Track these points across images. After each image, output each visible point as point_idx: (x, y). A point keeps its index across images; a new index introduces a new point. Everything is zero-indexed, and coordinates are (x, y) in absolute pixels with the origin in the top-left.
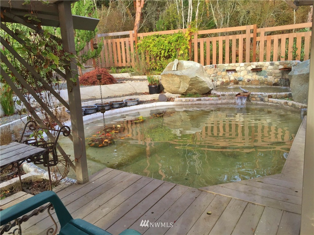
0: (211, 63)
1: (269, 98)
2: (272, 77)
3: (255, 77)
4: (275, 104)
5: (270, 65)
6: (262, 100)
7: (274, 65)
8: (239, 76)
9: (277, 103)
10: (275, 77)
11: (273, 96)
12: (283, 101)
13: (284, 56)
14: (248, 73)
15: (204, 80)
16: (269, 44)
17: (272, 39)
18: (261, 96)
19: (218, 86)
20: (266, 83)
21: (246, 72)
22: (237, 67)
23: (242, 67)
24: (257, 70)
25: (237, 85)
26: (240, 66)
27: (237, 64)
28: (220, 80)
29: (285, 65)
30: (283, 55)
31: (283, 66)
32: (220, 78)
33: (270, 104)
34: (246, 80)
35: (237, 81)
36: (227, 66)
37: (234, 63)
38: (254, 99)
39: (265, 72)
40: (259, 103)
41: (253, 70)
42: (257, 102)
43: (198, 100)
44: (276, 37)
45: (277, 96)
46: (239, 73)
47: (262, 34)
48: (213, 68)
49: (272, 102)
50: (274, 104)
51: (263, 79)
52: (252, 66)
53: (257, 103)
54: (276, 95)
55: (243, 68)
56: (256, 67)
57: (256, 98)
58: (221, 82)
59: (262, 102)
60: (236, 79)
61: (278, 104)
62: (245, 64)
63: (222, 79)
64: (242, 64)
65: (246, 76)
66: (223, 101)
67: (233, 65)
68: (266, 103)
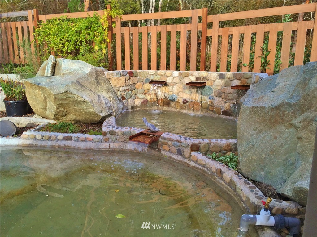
0: (123, 68)
1: (192, 150)
2: (220, 99)
3: (195, 96)
4: (202, 168)
5: (218, 77)
6: (180, 152)
7: (224, 78)
8: (171, 93)
9: (204, 166)
10: (225, 100)
11: (201, 146)
12: (216, 165)
13: (248, 63)
14: (184, 89)
15: (86, 98)
16: (225, 42)
17: (231, 33)
18: (179, 144)
19: (137, 107)
20: (211, 108)
21: (182, 86)
22: (168, 77)
23: (175, 78)
24: (198, 85)
25: (168, 107)
26: (172, 76)
27: (168, 71)
28: (140, 97)
29: (243, 79)
30: (246, 62)
31: (240, 81)
32: (141, 94)
33: (192, 164)
34: (181, 101)
35: (168, 101)
36: (153, 74)
37: (163, 70)
38: (167, 148)
39: (210, 89)
40: (174, 159)
41: (192, 85)
42: (171, 155)
43: (66, 139)
45: (211, 147)
46: (170, 88)
47: (216, 25)
48: (123, 76)
49: (196, 162)
50: (200, 167)
51: (207, 102)
52: (190, 77)
53: (170, 157)
54: (209, 145)
55: (177, 80)
56: (197, 79)
57: (169, 146)
58: (142, 100)
59: (180, 158)
60: (166, 97)
61: (205, 169)
62: (180, 73)
63: (144, 96)
64: (176, 73)
65: (182, 93)
66: (112, 145)
67: (162, 74)
68: (186, 160)
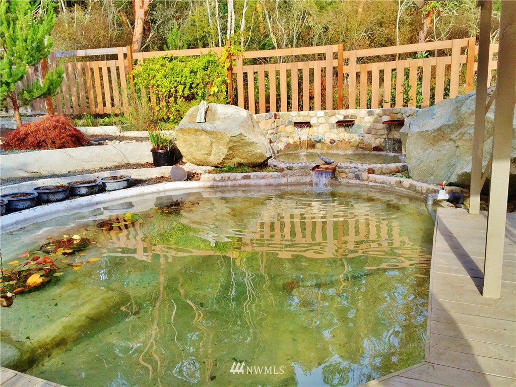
0: (268, 111)
1: (369, 173)
2: (370, 135)
3: (342, 134)
4: (380, 185)
5: (367, 114)
6: (357, 177)
7: (373, 115)
8: (315, 134)
9: (383, 183)
10: (376, 136)
11: (376, 169)
12: (393, 179)
13: (390, 100)
14: (331, 129)
15: (254, 140)
16: (364, 78)
17: (370, 70)
18: (356, 170)
19: (281, 151)
20: (361, 146)
21: (328, 126)
22: (312, 117)
23: (321, 118)
24: (346, 124)
25: (313, 150)
26: (316, 116)
27: (311, 112)
28: (283, 141)
29: (392, 115)
30: (388, 98)
31: (389, 117)
32: (284, 137)
33: (371, 184)
34: (328, 142)
35: (313, 142)
36: (296, 116)
37: (306, 110)
38: (344, 175)
39: (359, 126)
40: (352, 183)
41: (340, 124)
42: (349, 181)
44: (375, 67)
45: (383, 170)
46: (314, 129)
47: (353, 61)
48: (270, 118)
49: (375, 181)
50: (379, 185)
51: (356, 140)
52: (337, 116)
53: (349, 183)
54: (382, 168)
55: (322, 120)
56: (345, 117)
57: (346, 173)
58: (286, 144)
59: (358, 181)
60: (310, 139)
61: (384, 185)
62: (325, 112)
63: (287, 139)
64: (321, 113)
65: (328, 133)
66: (289, 179)
67: (306, 115)
68: (364, 182)
